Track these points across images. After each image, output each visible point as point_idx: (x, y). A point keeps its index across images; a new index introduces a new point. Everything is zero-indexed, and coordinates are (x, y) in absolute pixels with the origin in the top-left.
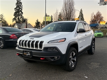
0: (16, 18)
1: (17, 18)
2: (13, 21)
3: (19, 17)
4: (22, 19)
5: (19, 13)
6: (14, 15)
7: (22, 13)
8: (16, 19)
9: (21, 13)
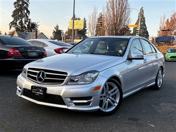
0: (16, 21)
1: (18, 22)
2: (11, 27)
3: (22, 21)
4: (27, 23)
5: (21, 12)
6: (13, 16)
7: (28, 12)
8: (16, 24)
9: (26, 11)
